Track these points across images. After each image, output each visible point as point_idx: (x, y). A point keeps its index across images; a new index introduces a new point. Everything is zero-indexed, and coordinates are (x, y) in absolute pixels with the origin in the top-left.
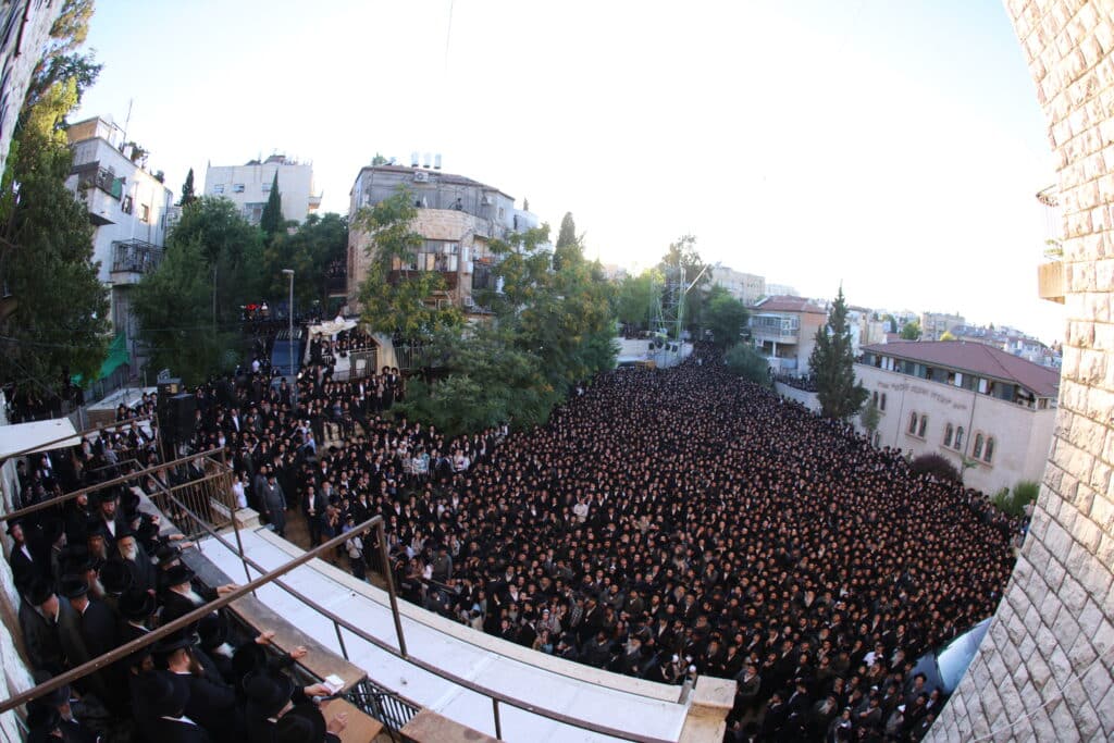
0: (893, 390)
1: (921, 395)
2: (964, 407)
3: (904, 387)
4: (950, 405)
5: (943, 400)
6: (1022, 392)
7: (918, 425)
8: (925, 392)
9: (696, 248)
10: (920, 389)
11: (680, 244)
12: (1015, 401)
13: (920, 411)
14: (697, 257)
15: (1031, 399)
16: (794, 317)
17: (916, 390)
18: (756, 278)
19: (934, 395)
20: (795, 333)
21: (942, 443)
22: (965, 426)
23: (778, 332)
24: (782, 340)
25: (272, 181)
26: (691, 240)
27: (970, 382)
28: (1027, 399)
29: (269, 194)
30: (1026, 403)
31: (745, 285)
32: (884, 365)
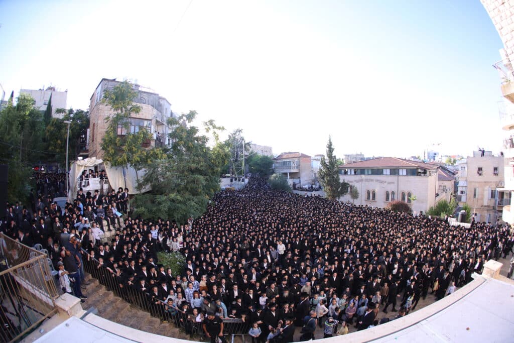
0: (356, 182)
1: (371, 182)
2: (393, 183)
3: (361, 180)
4: (386, 184)
5: (382, 182)
6: (419, 171)
7: (371, 195)
8: (372, 180)
9: (242, 135)
10: (370, 179)
11: (235, 134)
12: (418, 175)
13: (371, 189)
14: (243, 139)
15: (425, 172)
16: (296, 160)
17: (367, 180)
18: (268, 148)
19: (377, 181)
20: (298, 167)
21: (385, 201)
22: (396, 191)
23: (290, 168)
24: (292, 171)
25: (48, 99)
26: (240, 131)
27: (394, 171)
28: (423, 173)
29: (46, 106)
30: (423, 175)
31: (264, 151)
32: (349, 173)
